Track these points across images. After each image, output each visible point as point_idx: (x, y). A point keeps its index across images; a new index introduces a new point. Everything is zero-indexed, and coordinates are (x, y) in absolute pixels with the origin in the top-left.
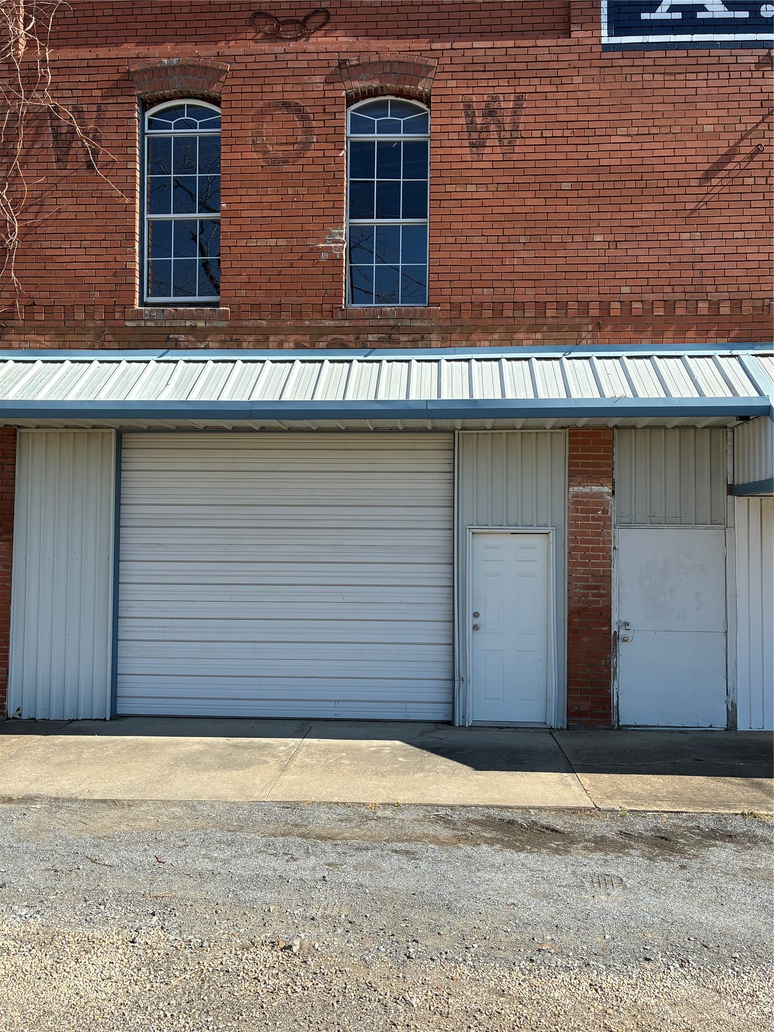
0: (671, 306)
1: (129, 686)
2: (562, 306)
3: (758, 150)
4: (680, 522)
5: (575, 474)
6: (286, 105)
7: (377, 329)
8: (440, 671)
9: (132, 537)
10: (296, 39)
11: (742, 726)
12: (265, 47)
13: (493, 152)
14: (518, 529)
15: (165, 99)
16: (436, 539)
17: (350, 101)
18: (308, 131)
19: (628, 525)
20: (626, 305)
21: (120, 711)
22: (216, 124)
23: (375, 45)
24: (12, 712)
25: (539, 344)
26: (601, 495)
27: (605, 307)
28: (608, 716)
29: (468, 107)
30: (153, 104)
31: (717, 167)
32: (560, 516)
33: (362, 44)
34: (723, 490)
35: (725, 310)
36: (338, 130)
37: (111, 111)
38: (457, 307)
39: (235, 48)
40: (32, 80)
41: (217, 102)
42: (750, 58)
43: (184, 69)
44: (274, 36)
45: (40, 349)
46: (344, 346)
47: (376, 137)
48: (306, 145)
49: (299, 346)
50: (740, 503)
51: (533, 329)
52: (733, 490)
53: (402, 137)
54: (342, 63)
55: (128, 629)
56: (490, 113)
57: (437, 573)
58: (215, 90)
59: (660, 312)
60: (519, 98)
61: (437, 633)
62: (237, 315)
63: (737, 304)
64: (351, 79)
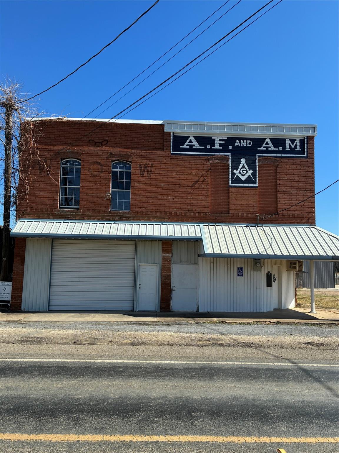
0: (185, 213)
1: (53, 303)
2: (161, 212)
3: (205, 180)
4: (187, 263)
5: (163, 252)
6: (97, 162)
7: (118, 216)
8: (131, 298)
9: (55, 265)
10: (100, 147)
11: (200, 311)
12: (92, 148)
13: (146, 176)
14: (150, 264)
15: (67, 158)
16: (130, 266)
17: (112, 161)
18: (102, 169)
19: (175, 263)
20: (175, 213)
21: (50, 309)
22: (80, 165)
23: (119, 149)
24: (22, 309)
25: (155, 221)
26: (169, 256)
27: (171, 213)
28: (170, 308)
29: (140, 165)
30: (64, 159)
31: (196, 183)
32: (160, 261)
33: (115, 149)
34: (197, 256)
35: (197, 215)
36: (109, 169)
37: (54, 161)
38: (137, 212)
39: (85, 148)
40: (34, 153)
41: (80, 160)
42: (204, 158)
43: (72, 152)
44: (95, 145)
45: (33, 219)
46: (109, 220)
47: (118, 170)
48: (101, 172)
49: (99, 220)
50: (200, 259)
51: (154, 218)
52: (199, 256)
53: (125, 170)
54: (111, 154)
55: (53, 288)
56: (145, 167)
57: (131, 275)
58: (80, 158)
59: (183, 215)
60: (152, 164)
61: (130, 289)
62: (83, 212)
63: (200, 213)
64: (113, 157)
